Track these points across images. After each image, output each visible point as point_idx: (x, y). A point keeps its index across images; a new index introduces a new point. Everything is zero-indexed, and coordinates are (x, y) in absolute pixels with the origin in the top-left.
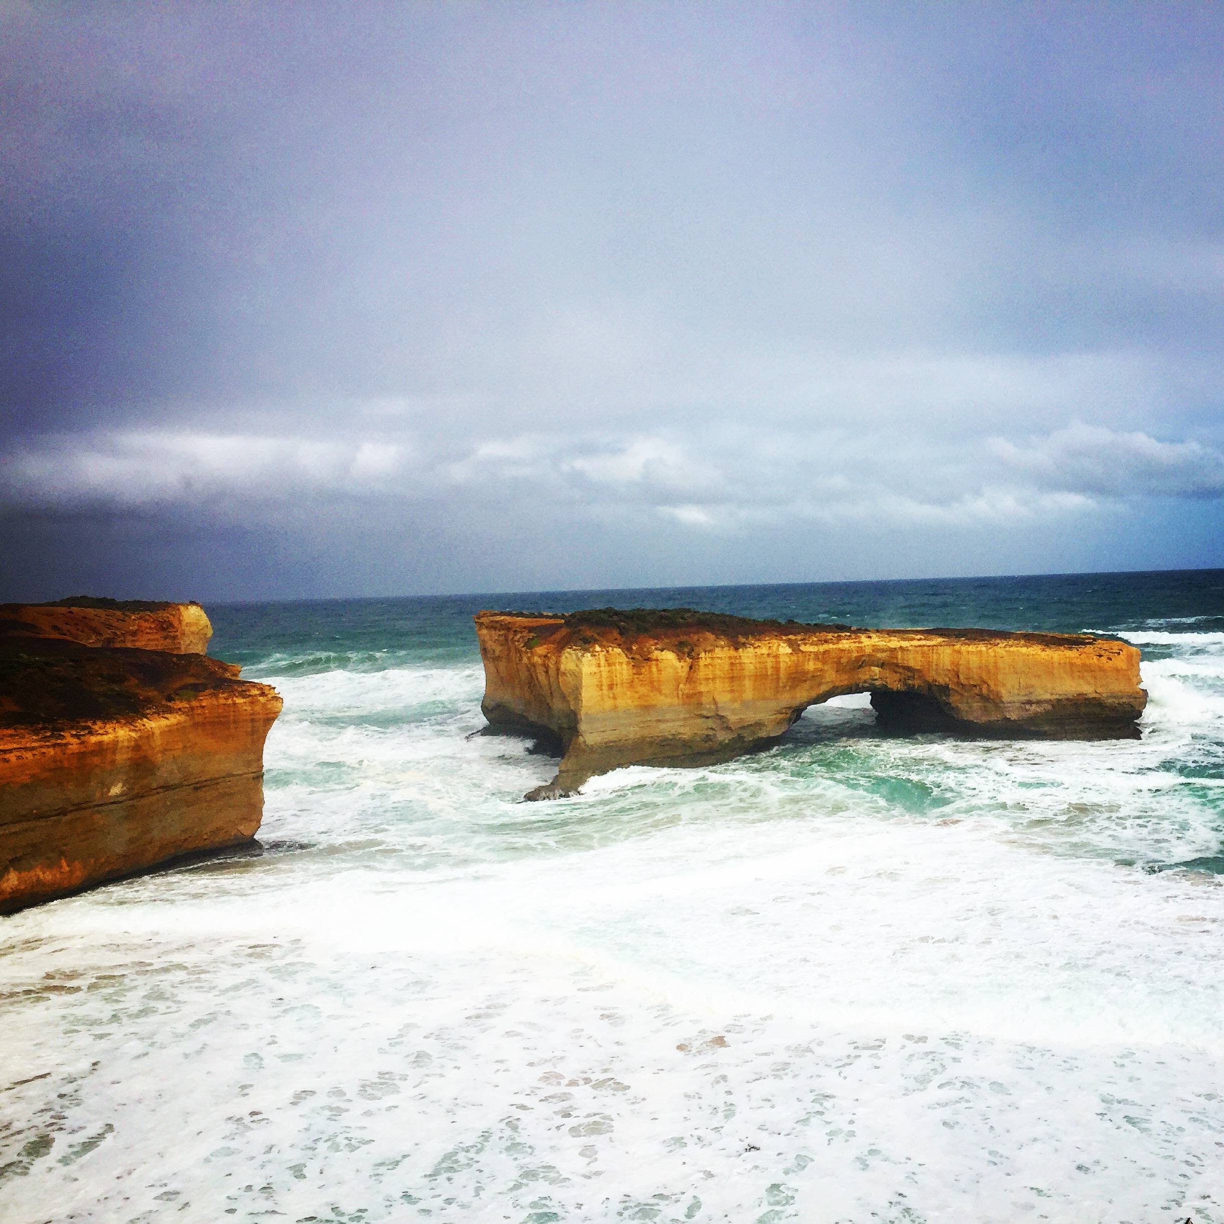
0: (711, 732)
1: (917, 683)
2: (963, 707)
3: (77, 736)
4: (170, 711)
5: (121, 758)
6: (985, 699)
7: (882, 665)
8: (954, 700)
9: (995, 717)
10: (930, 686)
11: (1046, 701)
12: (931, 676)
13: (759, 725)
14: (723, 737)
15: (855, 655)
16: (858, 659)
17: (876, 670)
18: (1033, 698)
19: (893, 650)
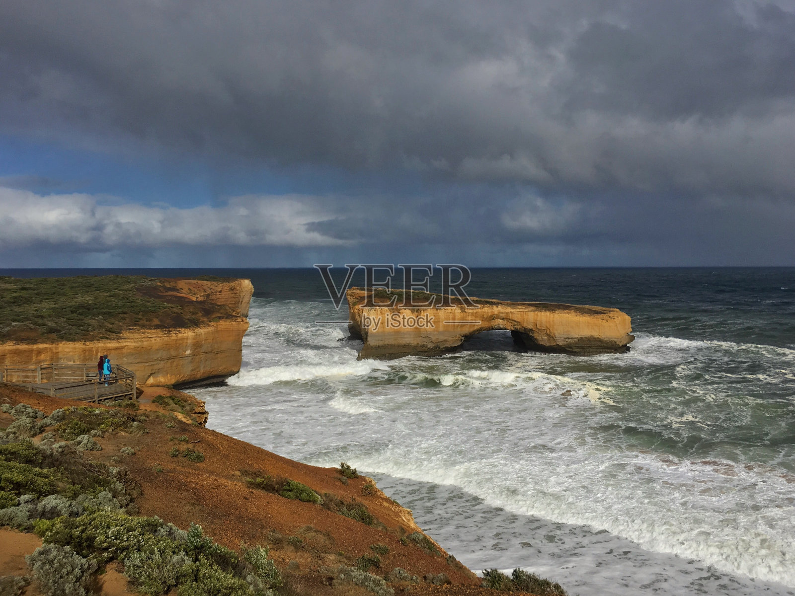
0: (425, 344)
1: (518, 327)
2: (539, 338)
3: (175, 333)
4: (209, 326)
5: (189, 342)
6: (549, 336)
7: (503, 319)
8: (535, 335)
9: (553, 344)
10: (525, 329)
11: (575, 338)
12: (525, 325)
13: (445, 341)
14: (430, 345)
15: (490, 314)
16: (491, 316)
17: (501, 321)
18: (570, 336)
19: (507, 313)
